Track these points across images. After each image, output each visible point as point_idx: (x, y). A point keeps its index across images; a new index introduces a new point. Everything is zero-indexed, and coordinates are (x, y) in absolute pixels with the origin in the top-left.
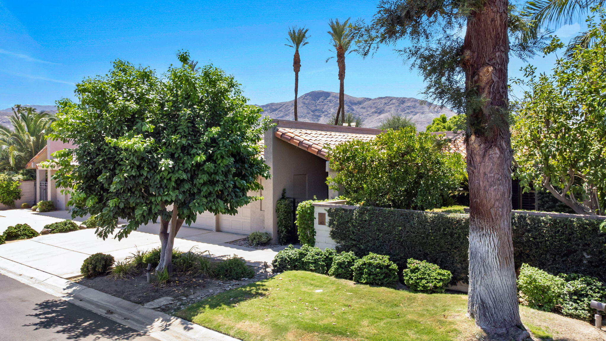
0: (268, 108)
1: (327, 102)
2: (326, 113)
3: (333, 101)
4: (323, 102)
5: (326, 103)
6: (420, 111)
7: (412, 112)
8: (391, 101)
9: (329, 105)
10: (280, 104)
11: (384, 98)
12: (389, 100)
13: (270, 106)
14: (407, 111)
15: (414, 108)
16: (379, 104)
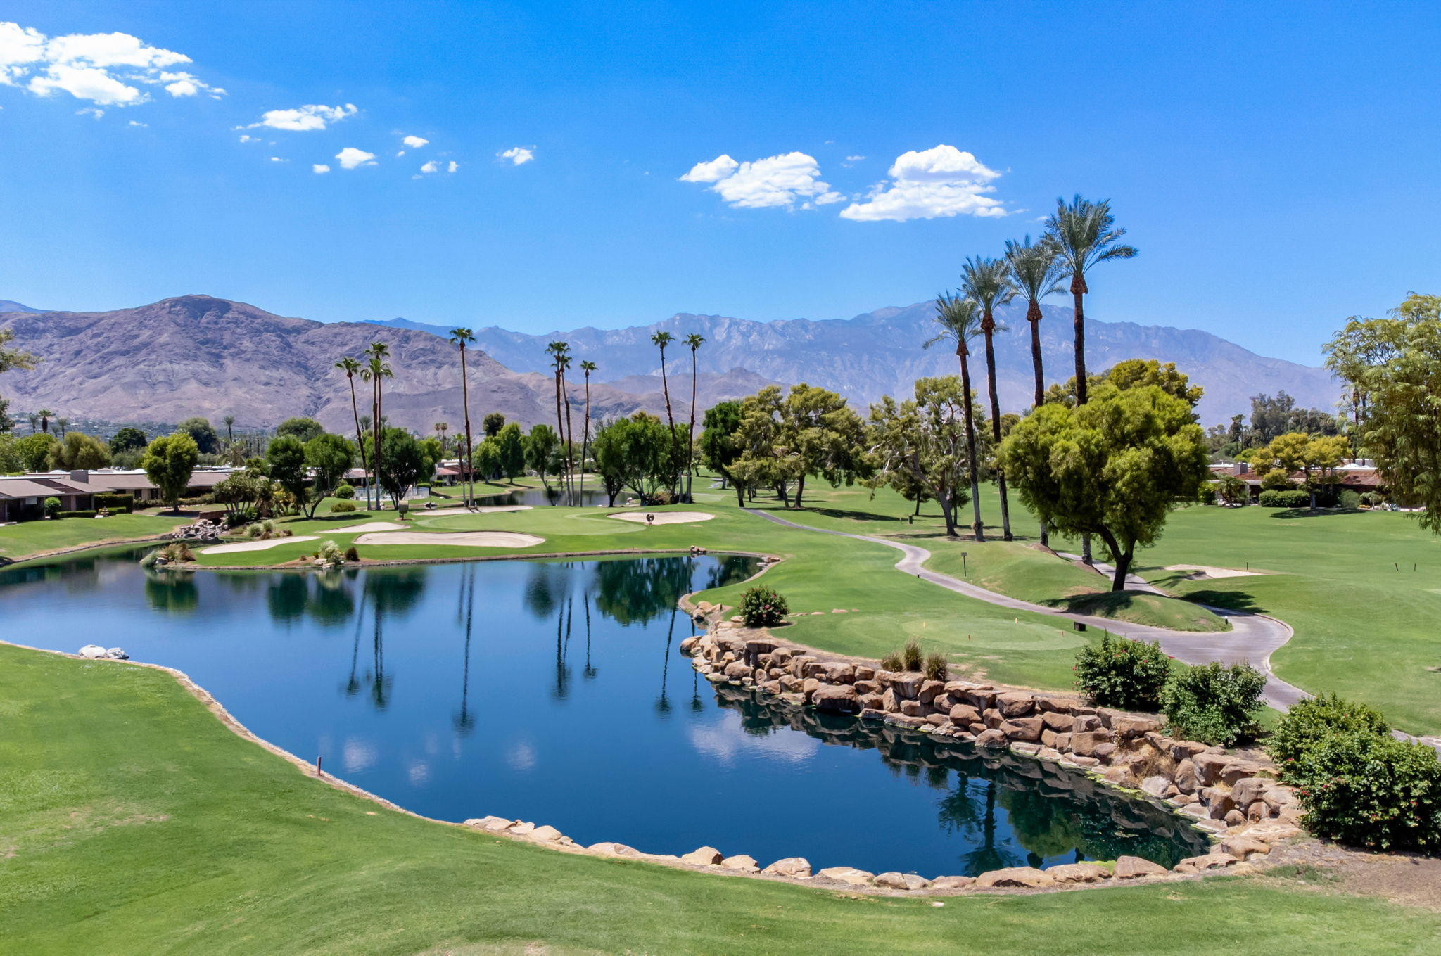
0: (51, 324)
1: (228, 323)
2: (233, 350)
3: (242, 323)
4: (216, 323)
5: (224, 325)
6: (447, 360)
7: (432, 361)
8: (376, 333)
9: (233, 333)
10: (85, 316)
11: (357, 325)
12: (372, 331)
13: (56, 319)
14: (422, 359)
15: (434, 353)
16: (349, 337)
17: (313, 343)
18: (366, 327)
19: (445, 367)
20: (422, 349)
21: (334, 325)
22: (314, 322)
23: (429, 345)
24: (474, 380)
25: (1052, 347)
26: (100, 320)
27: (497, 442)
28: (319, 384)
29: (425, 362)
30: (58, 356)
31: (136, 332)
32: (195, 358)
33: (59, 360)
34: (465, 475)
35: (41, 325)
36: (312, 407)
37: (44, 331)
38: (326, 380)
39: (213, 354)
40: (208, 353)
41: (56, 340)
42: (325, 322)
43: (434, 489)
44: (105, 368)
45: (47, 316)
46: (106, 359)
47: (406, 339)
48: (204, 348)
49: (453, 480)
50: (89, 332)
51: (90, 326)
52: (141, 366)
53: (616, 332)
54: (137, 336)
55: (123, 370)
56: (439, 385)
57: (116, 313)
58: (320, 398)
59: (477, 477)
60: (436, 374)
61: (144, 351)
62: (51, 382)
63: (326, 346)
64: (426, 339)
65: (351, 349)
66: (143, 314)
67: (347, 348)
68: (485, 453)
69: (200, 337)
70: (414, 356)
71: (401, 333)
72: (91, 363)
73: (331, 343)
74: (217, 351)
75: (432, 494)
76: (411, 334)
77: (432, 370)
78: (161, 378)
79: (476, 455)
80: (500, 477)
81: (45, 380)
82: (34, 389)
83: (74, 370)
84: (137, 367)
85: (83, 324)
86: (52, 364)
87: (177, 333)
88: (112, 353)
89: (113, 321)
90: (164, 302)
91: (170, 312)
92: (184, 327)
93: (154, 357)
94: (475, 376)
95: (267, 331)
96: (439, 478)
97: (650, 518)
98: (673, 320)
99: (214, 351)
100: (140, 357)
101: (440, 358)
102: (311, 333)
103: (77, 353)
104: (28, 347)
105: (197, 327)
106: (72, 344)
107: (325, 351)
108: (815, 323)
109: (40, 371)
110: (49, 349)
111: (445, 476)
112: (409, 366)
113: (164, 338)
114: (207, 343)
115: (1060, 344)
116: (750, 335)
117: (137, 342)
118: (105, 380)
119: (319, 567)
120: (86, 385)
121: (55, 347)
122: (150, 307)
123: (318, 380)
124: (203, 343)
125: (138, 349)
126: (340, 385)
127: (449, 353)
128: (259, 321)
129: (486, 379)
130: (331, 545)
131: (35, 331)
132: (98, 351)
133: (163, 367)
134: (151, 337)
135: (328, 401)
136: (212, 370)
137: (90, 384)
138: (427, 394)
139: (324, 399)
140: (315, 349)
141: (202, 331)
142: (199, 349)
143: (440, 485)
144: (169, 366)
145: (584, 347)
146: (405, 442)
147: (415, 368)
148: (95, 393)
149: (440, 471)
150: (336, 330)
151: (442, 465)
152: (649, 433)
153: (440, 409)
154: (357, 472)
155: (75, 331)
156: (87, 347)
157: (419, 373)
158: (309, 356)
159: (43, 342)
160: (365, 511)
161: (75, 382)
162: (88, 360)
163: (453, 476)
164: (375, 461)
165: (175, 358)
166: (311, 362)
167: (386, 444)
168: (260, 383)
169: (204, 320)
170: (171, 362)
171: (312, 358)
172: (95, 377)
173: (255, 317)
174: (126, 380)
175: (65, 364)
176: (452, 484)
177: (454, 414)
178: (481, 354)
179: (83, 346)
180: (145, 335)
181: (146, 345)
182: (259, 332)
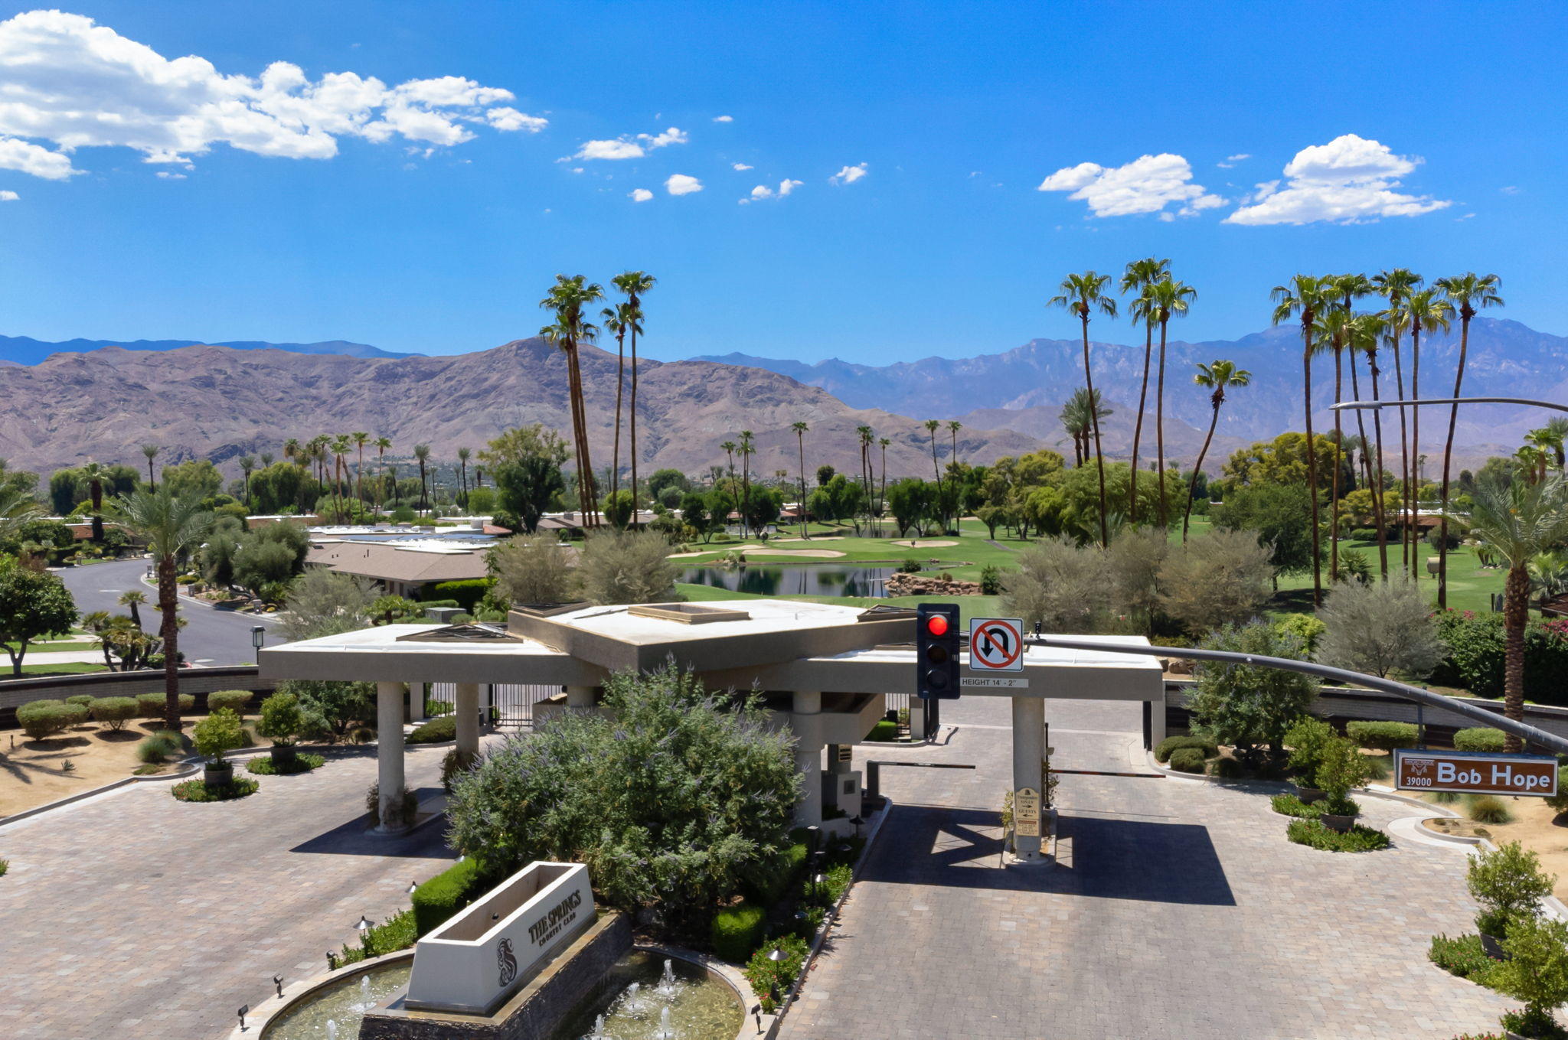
17: (652, 383)
18: (705, 366)
19: (783, 405)
20: (760, 387)
21: (673, 365)
22: (654, 362)
23: (766, 382)
24: (812, 417)
25: (1487, 368)
26: (452, 364)
27: (828, 491)
28: (658, 424)
29: (762, 400)
30: (414, 399)
31: (485, 375)
32: (540, 400)
33: (416, 404)
34: (802, 516)
35: (400, 370)
36: (652, 448)
37: (403, 376)
38: (665, 420)
39: (558, 396)
40: (552, 395)
41: (413, 385)
42: (665, 360)
43: (779, 528)
44: (458, 411)
45: (405, 360)
46: (458, 402)
47: (744, 377)
48: (549, 390)
49: (792, 521)
50: (443, 376)
51: (444, 370)
52: (491, 409)
53: (965, 362)
54: (486, 379)
55: (474, 413)
56: (777, 424)
57: (467, 357)
58: (659, 439)
59: (811, 519)
60: (773, 412)
61: (493, 394)
62: (410, 425)
63: (665, 385)
64: (763, 377)
65: (690, 388)
66: (492, 358)
67: (686, 387)
68: (818, 499)
69: (545, 379)
70: (751, 394)
71: (739, 370)
72: (444, 407)
73: (670, 383)
74: (561, 393)
75: (778, 531)
76: (749, 371)
77: (770, 408)
78: (509, 421)
79: (810, 499)
80: (831, 518)
81: (404, 424)
82: (395, 432)
83: (429, 413)
84: (487, 410)
85: (438, 368)
86: (410, 407)
87: (523, 375)
88: (463, 396)
89: (464, 364)
90: (511, 345)
91: (516, 355)
92: (529, 369)
93: (502, 399)
94: (812, 414)
95: (608, 371)
96: (782, 519)
97: (913, 543)
98: (1029, 347)
99: (557, 392)
100: (490, 399)
101: (777, 396)
102: (651, 372)
103: (432, 397)
104: (389, 392)
105: (542, 368)
106: (428, 387)
107: (664, 391)
108: (1195, 345)
109: (399, 415)
110: (407, 394)
111: (787, 518)
112: (746, 405)
113: (512, 380)
114: (551, 384)
115: (1499, 364)
116: (1118, 361)
117: (486, 384)
118: (456, 423)
119: (726, 565)
120: (441, 428)
121: (412, 391)
122: (498, 350)
123: (657, 420)
124: (547, 385)
125: (487, 392)
126: (679, 425)
127: (787, 390)
128: (600, 361)
129: (824, 417)
130: (731, 554)
131: (395, 376)
132: (450, 395)
133: (510, 409)
134: (499, 379)
135: (667, 441)
136: (557, 411)
137: (444, 427)
138: (765, 433)
139: (663, 440)
140: (654, 389)
141: (546, 373)
142: (544, 391)
143: (783, 524)
144: (516, 408)
145: (930, 379)
146: (763, 494)
147: (752, 407)
148: (448, 437)
149: (784, 513)
150: (675, 369)
151: (784, 509)
152: (924, 489)
153: (777, 449)
154: (734, 515)
155: (431, 375)
156: (441, 391)
157: (756, 411)
158: (648, 397)
159: (403, 386)
160: (738, 539)
161: (431, 425)
162: (443, 404)
163: (793, 517)
164: (744, 509)
165: (522, 400)
166: (650, 402)
167: (751, 496)
168: (601, 424)
169: (548, 362)
170: (518, 404)
171: (651, 398)
172: (449, 420)
173: (596, 357)
174: (477, 423)
175: (421, 408)
176: (792, 524)
177: (792, 454)
178: (819, 391)
179: (437, 390)
180: (494, 378)
181: (494, 388)
182: (600, 373)
